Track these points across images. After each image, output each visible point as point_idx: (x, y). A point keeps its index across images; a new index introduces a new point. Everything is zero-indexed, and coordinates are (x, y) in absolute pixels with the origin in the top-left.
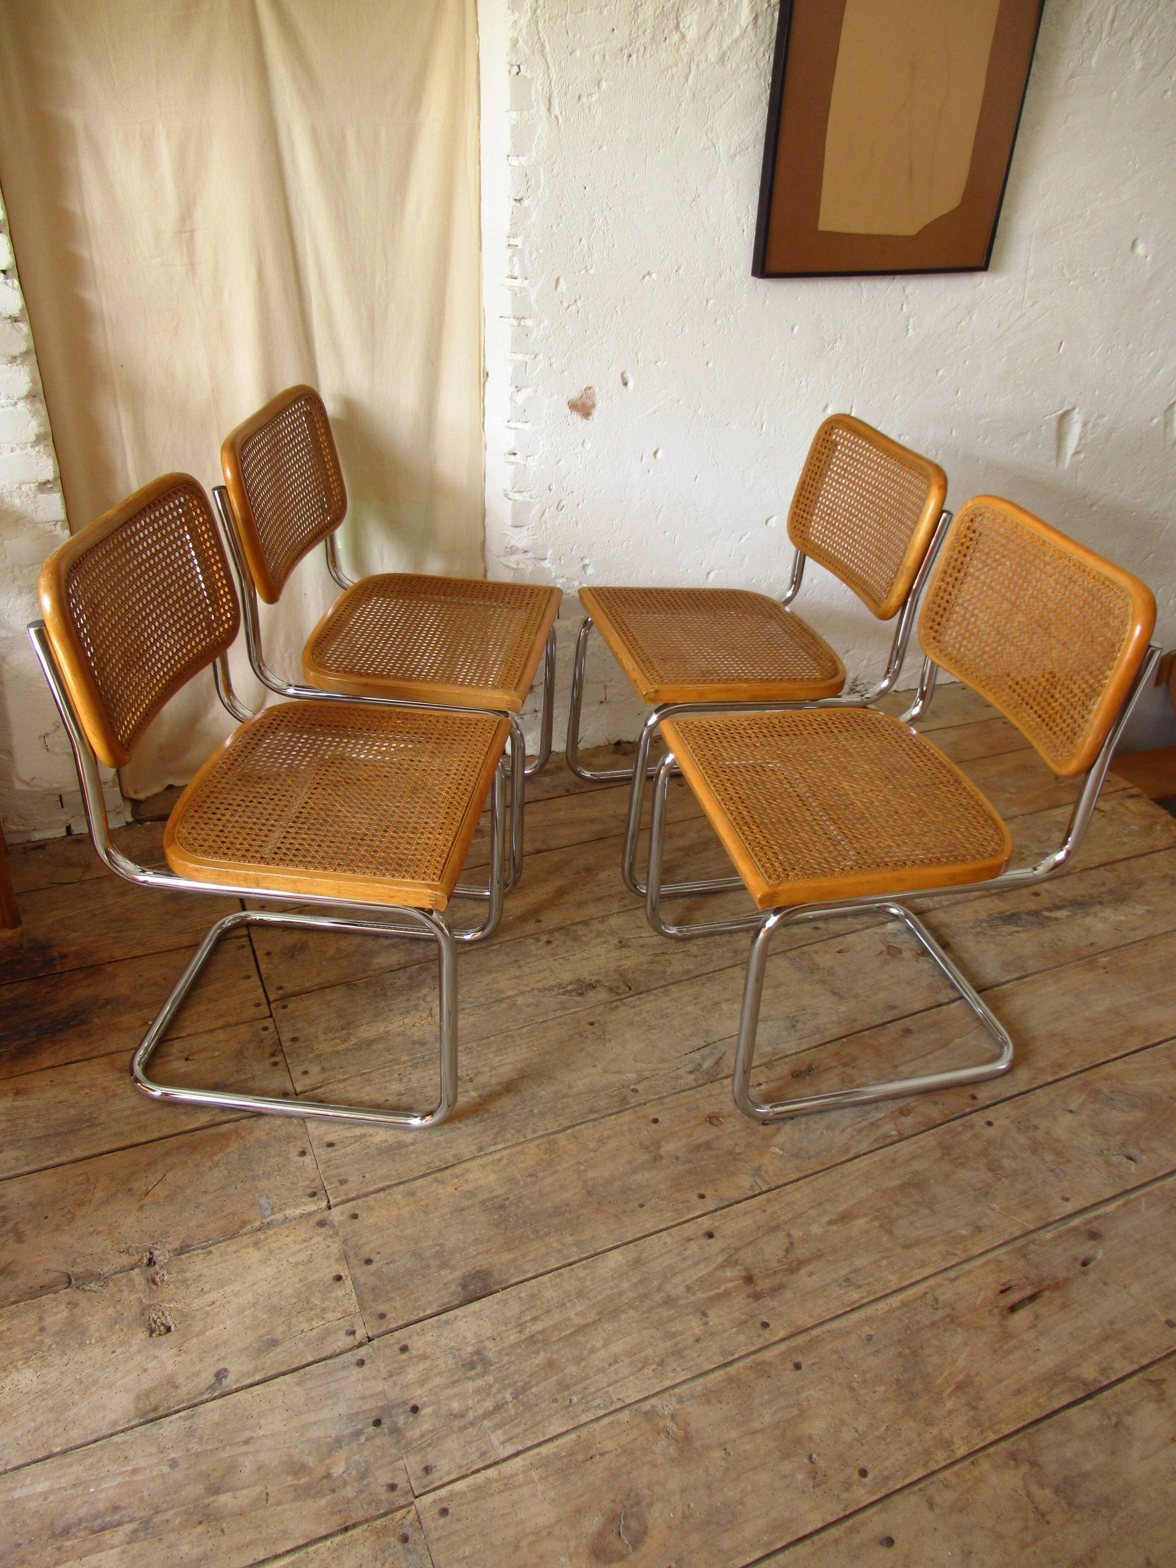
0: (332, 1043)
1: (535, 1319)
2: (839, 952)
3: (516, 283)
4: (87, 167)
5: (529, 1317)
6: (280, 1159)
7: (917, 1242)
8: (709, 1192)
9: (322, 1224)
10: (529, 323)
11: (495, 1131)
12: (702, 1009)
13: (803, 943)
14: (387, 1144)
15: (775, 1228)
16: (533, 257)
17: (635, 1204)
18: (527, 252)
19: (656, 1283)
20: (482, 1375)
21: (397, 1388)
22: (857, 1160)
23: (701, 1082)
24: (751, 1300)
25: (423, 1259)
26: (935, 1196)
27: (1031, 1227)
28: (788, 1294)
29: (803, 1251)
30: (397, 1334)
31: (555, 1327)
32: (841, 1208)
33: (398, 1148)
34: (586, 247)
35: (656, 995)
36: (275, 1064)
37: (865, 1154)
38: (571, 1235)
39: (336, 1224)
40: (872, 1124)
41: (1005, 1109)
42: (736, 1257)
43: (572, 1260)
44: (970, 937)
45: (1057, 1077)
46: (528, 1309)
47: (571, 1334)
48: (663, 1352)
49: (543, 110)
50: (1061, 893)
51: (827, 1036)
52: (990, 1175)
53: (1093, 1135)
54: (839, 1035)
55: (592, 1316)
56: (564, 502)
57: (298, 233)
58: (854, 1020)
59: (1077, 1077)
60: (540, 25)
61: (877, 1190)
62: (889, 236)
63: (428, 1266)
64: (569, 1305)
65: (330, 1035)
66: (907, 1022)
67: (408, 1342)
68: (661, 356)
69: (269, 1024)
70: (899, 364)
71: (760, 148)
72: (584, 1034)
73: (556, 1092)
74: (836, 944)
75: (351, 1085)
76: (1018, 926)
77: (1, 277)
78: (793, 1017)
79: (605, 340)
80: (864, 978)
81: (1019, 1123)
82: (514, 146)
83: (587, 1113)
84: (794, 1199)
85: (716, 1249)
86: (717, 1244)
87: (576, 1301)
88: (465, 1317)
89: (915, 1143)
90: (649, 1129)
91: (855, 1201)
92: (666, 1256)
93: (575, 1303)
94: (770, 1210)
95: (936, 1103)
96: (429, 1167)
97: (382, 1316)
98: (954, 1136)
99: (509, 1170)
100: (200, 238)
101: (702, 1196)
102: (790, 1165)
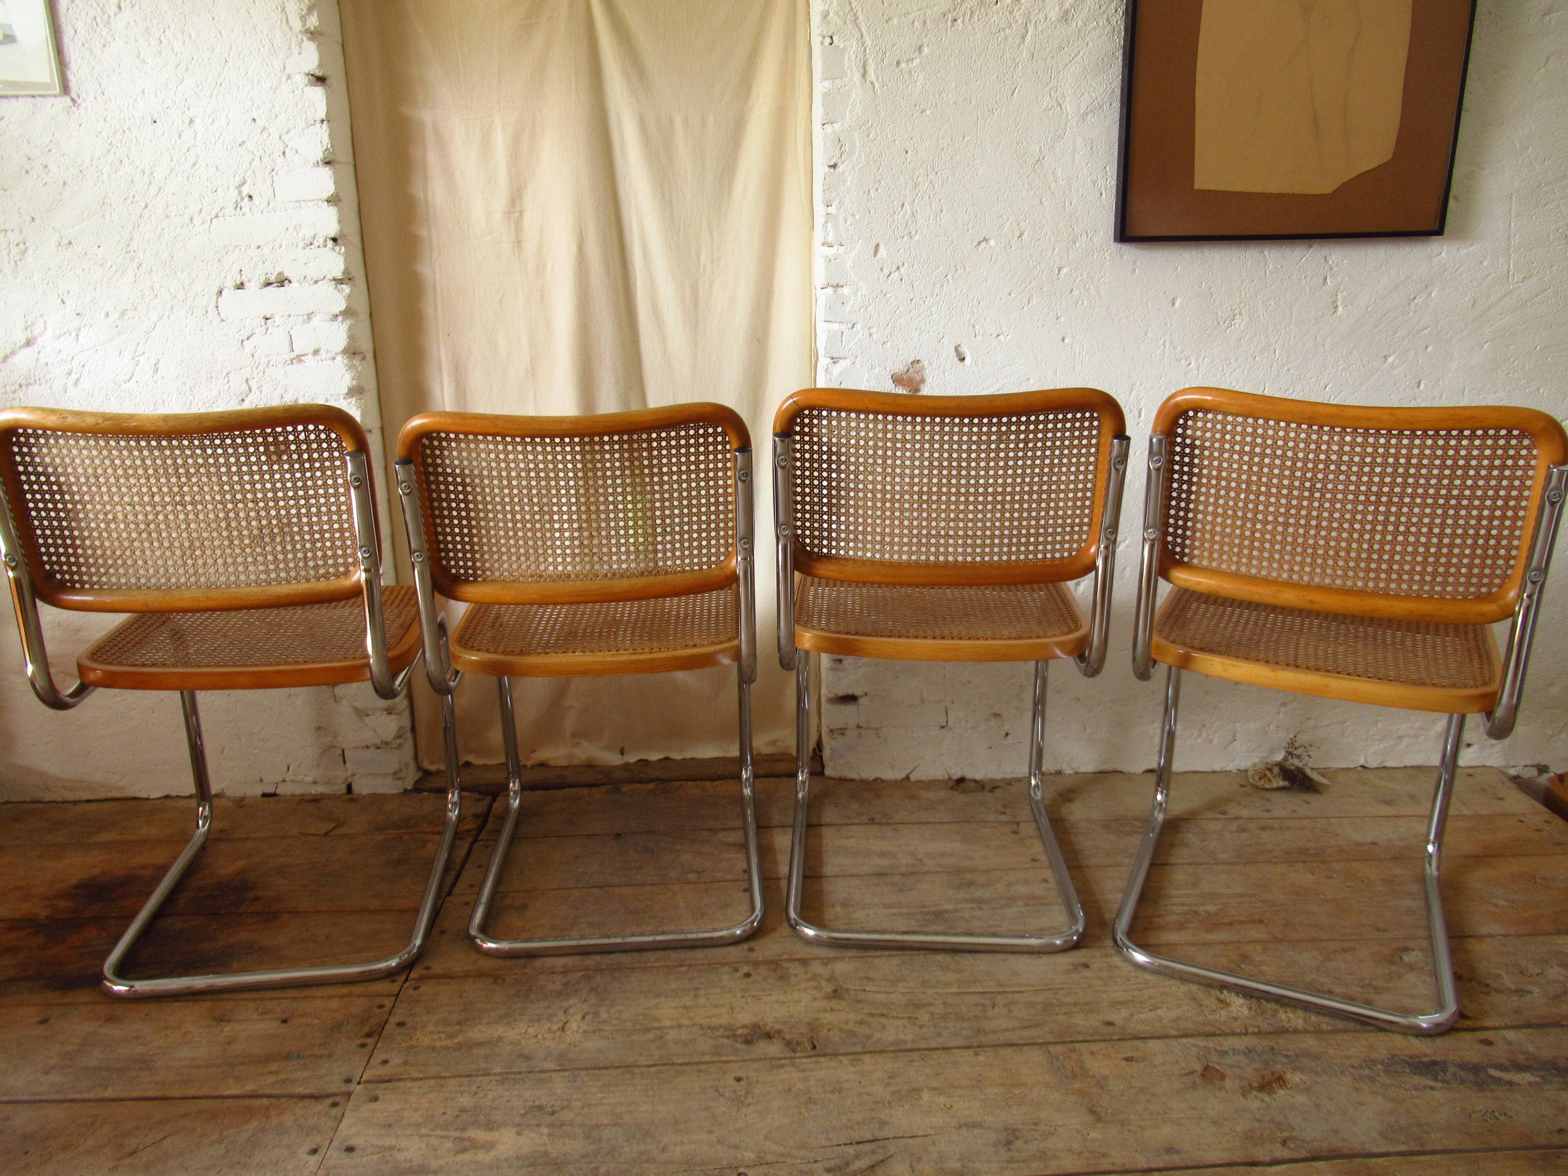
0: (435, 1037)
2: (1127, 1059)
3: (833, 250)
4: (433, 158)
6: (286, 1152)
10: (846, 291)
12: (893, 1093)
13: (1080, 1038)
14: (408, 1164)
16: (849, 223)
18: (841, 218)
34: (909, 211)
35: (841, 1062)
36: (363, 1046)
44: (1347, 1079)
49: (857, 77)
50: (1531, 1049)
51: (1054, 1168)
54: (1069, 1171)
57: (625, 214)
58: (1104, 1155)
62: (1294, 195)
65: (441, 1028)
68: (1004, 329)
69: (388, 1002)
70: (1327, 347)
71: (1117, 105)
72: (721, 1090)
73: (642, 1153)
74: (1128, 1048)
75: (420, 1087)
76: (1436, 1079)
77: (330, 243)
78: (1014, 1131)
79: (934, 310)
80: (1148, 1101)
82: (826, 113)
100: (528, 218)
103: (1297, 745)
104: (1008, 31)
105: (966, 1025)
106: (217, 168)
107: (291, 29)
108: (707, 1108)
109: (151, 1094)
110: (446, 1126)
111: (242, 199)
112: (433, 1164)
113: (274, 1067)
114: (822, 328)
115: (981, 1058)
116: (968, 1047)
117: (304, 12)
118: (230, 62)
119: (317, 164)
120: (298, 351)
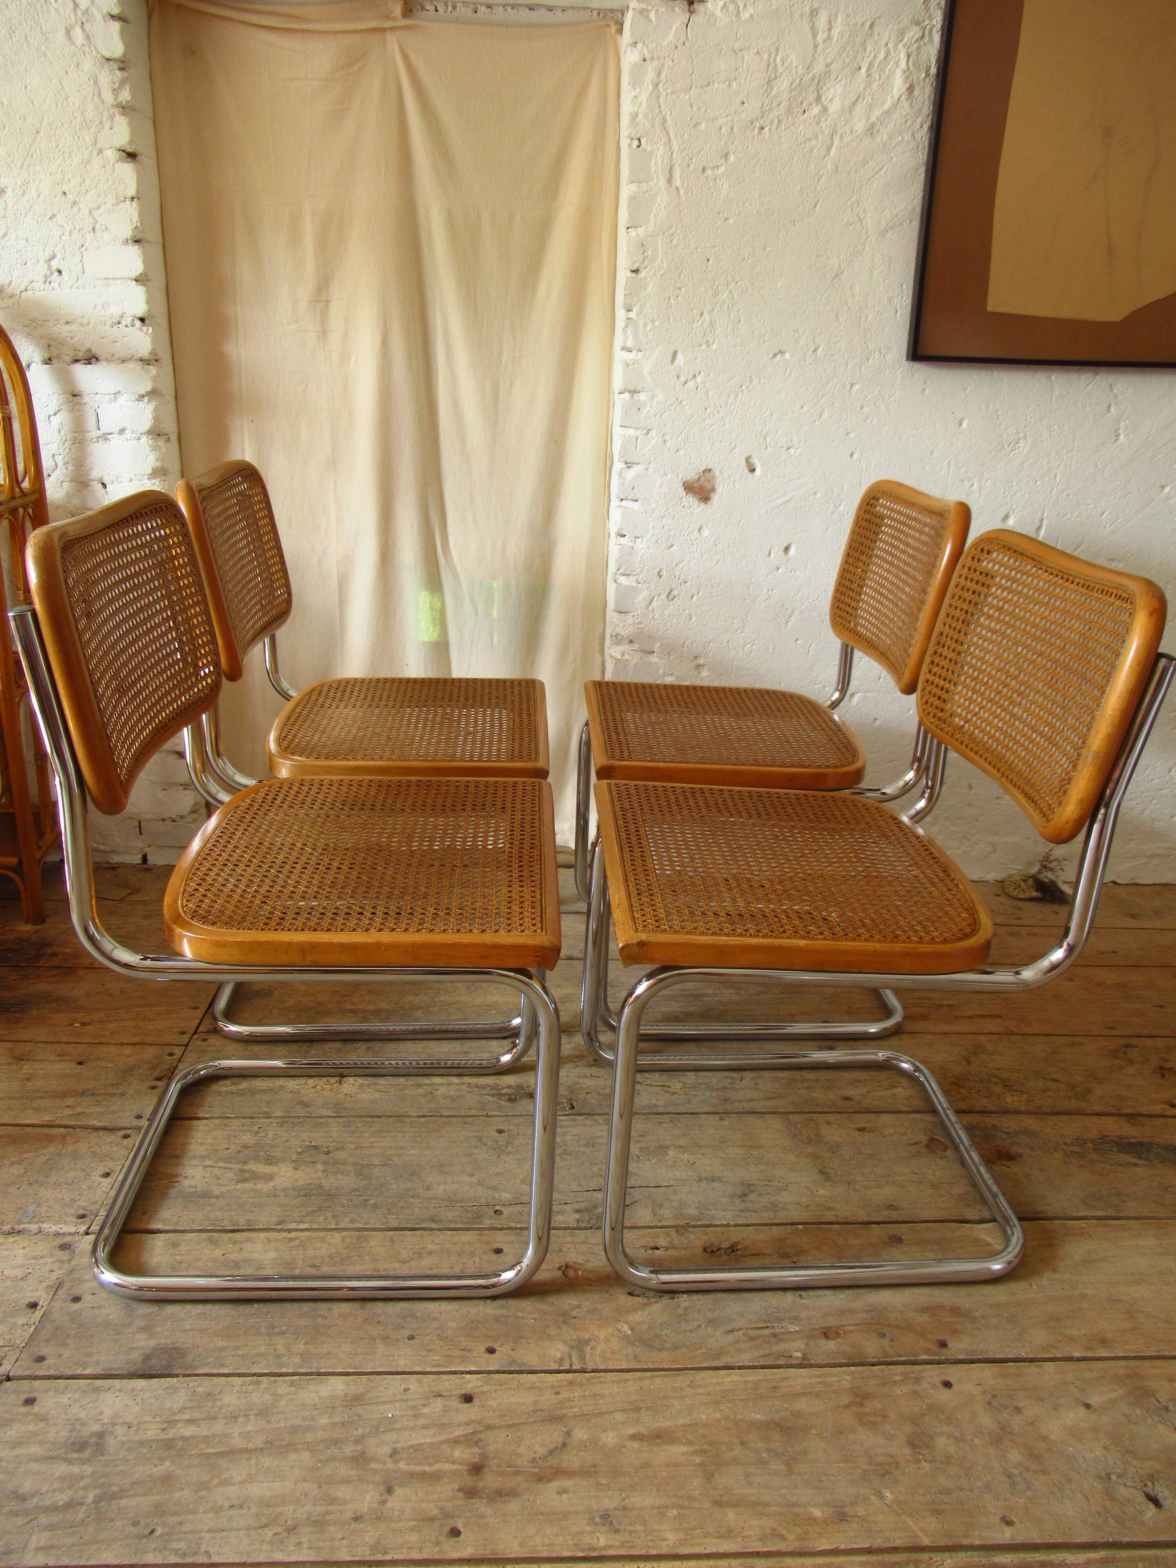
1: (191, 1421)
2: (859, 1130)
3: (631, 356)
4: (241, 241)
5: (187, 1417)
6: (81, 1174)
7: (737, 1504)
8: (502, 1350)
9: (65, 1247)
10: (642, 397)
11: (310, 1209)
12: (642, 1149)
13: (819, 1110)
14: (192, 1190)
15: (556, 1419)
16: (648, 328)
17: (406, 1333)
18: (641, 323)
19: (360, 1431)
20: (83, 1461)
22: (724, 1372)
23: (584, 1225)
24: (461, 1495)
26: (805, 1452)
27: (926, 1541)
28: (514, 1505)
29: (572, 1459)
30: (37, 1383)
31: (206, 1439)
32: (662, 1423)
33: (200, 1196)
34: (708, 320)
36: (154, 1088)
37: (740, 1368)
38: (306, 1344)
39: (77, 1251)
40: (775, 1335)
42: (482, 1436)
43: (284, 1370)
44: (1059, 1155)
45: (1089, 1354)
46: (191, 1408)
47: (217, 1453)
48: (305, 1516)
49: (662, 182)
51: (782, 1217)
52: (908, 1450)
53: (1105, 1448)
54: (797, 1219)
55: (258, 1442)
56: (676, 592)
57: (430, 310)
58: (829, 1209)
60: (662, 99)
61: (727, 1418)
63: (130, 1325)
64: (240, 1420)
66: (901, 1230)
67: (39, 1396)
68: (795, 442)
69: (178, 1051)
70: (1107, 474)
71: (916, 223)
72: (484, 1140)
73: (408, 1190)
74: (861, 1120)
75: (205, 1125)
76: (1140, 1158)
77: (138, 323)
78: (750, 1185)
79: (727, 420)
80: (875, 1166)
81: (994, 1396)
82: (631, 216)
83: (425, 1221)
84: (606, 1391)
85: (463, 1418)
86: (471, 1412)
87: (252, 1418)
88: (120, 1391)
89: (819, 1376)
90: (485, 1257)
91: (688, 1421)
92: (397, 1405)
93: (249, 1420)
94: (565, 1394)
95: (883, 1335)
96: (214, 1224)
97: (41, 1359)
98: (884, 1385)
99: (294, 1253)
100: (334, 308)
101: (491, 1351)
102: (629, 1350)
103: (1051, 858)
104: (814, 142)
105: (714, 1094)
106: (27, 240)
107: (103, 102)
108: (470, 1155)
110: (229, 1160)
111: (52, 274)
113: (70, 1102)
114: (617, 431)
115: (726, 1123)
116: (715, 1113)
117: (116, 86)
118: (42, 133)
119: (126, 242)
120: (104, 429)
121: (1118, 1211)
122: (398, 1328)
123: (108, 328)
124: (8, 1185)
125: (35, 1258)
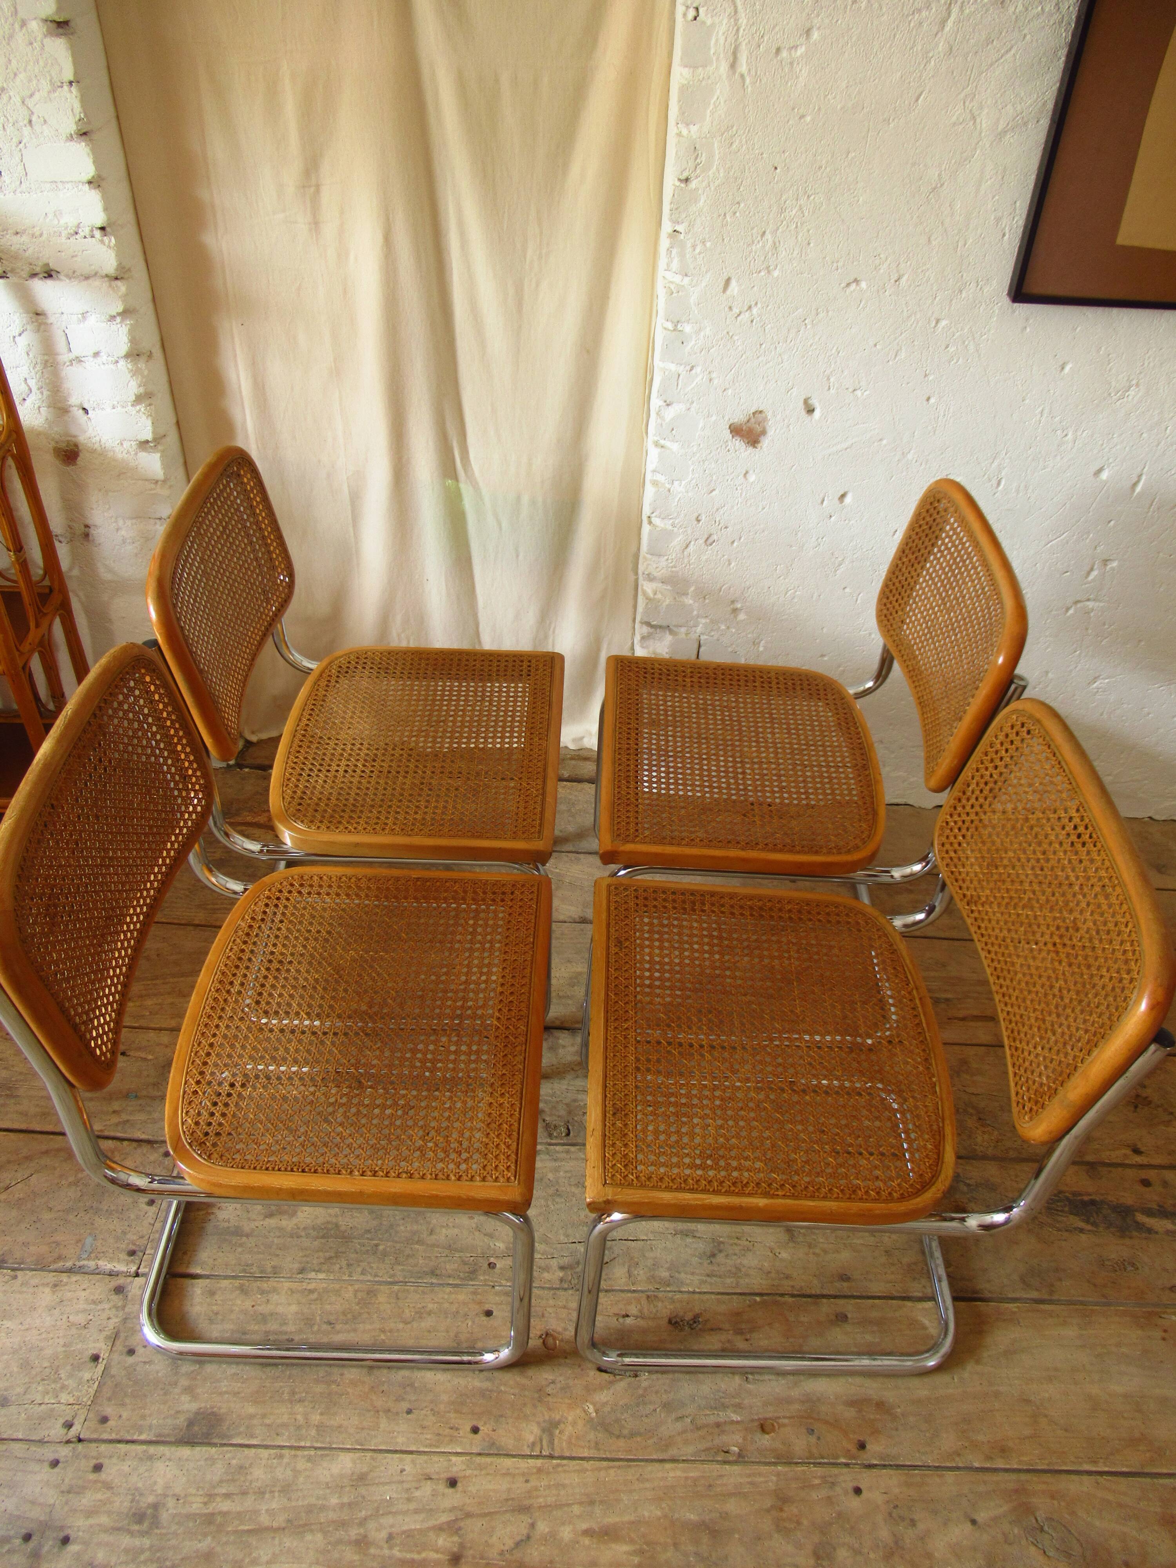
1: (228, 1496)
3: (675, 279)
5: (224, 1491)
8: (485, 1430)
9: (119, 1290)
10: (687, 328)
11: (327, 1254)
14: (226, 1225)
15: (525, 1509)
16: (697, 251)
17: (405, 1406)
18: (689, 244)
19: (363, 1513)
20: (143, 1534)
21: (66, 1509)
22: (668, 1466)
23: (565, 1285)
25: (177, 1373)
26: (726, 1557)
30: (103, 1447)
31: (240, 1515)
32: (612, 1519)
33: (232, 1233)
34: (770, 242)
37: (683, 1461)
38: (321, 1414)
39: (130, 1295)
40: (718, 1425)
41: (891, 1481)
42: (462, 1524)
43: (302, 1444)
45: (986, 1465)
46: (227, 1481)
47: (248, 1531)
49: (724, 67)
51: (741, 1285)
52: (811, 1561)
54: (756, 1289)
55: (281, 1520)
56: (715, 537)
57: (441, 194)
58: (788, 1277)
59: (1014, 1476)
61: (666, 1516)
64: (267, 1496)
66: (848, 1307)
67: (105, 1462)
68: (863, 384)
71: (1045, 123)
73: (414, 1233)
76: (1087, 1222)
77: (98, 234)
79: (785, 357)
81: (896, 1507)
82: (682, 113)
83: (426, 1273)
84: (567, 1482)
85: (447, 1503)
86: (453, 1498)
87: (276, 1494)
88: (170, 1460)
89: (749, 1476)
90: (477, 1320)
91: (632, 1518)
92: (394, 1487)
93: (274, 1497)
94: (533, 1483)
95: (811, 1431)
96: (244, 1271)
97: (104, 1420)
98: (802, 1488)
99: (313, 1307)
100: (326, 196)
101: (475, 1430)
102: (592, 1436)
104: (924, 14)
109: (16, 1126)
112: (247, 1227)
113: (116, 1105)
114: (658, 363)
119: (71, 138)
120: (76, 352)
121: (1051, 1292)
122: (399, 1399)
123: (63, 239)
124: (68, 1211)
125: (94, 1302)
